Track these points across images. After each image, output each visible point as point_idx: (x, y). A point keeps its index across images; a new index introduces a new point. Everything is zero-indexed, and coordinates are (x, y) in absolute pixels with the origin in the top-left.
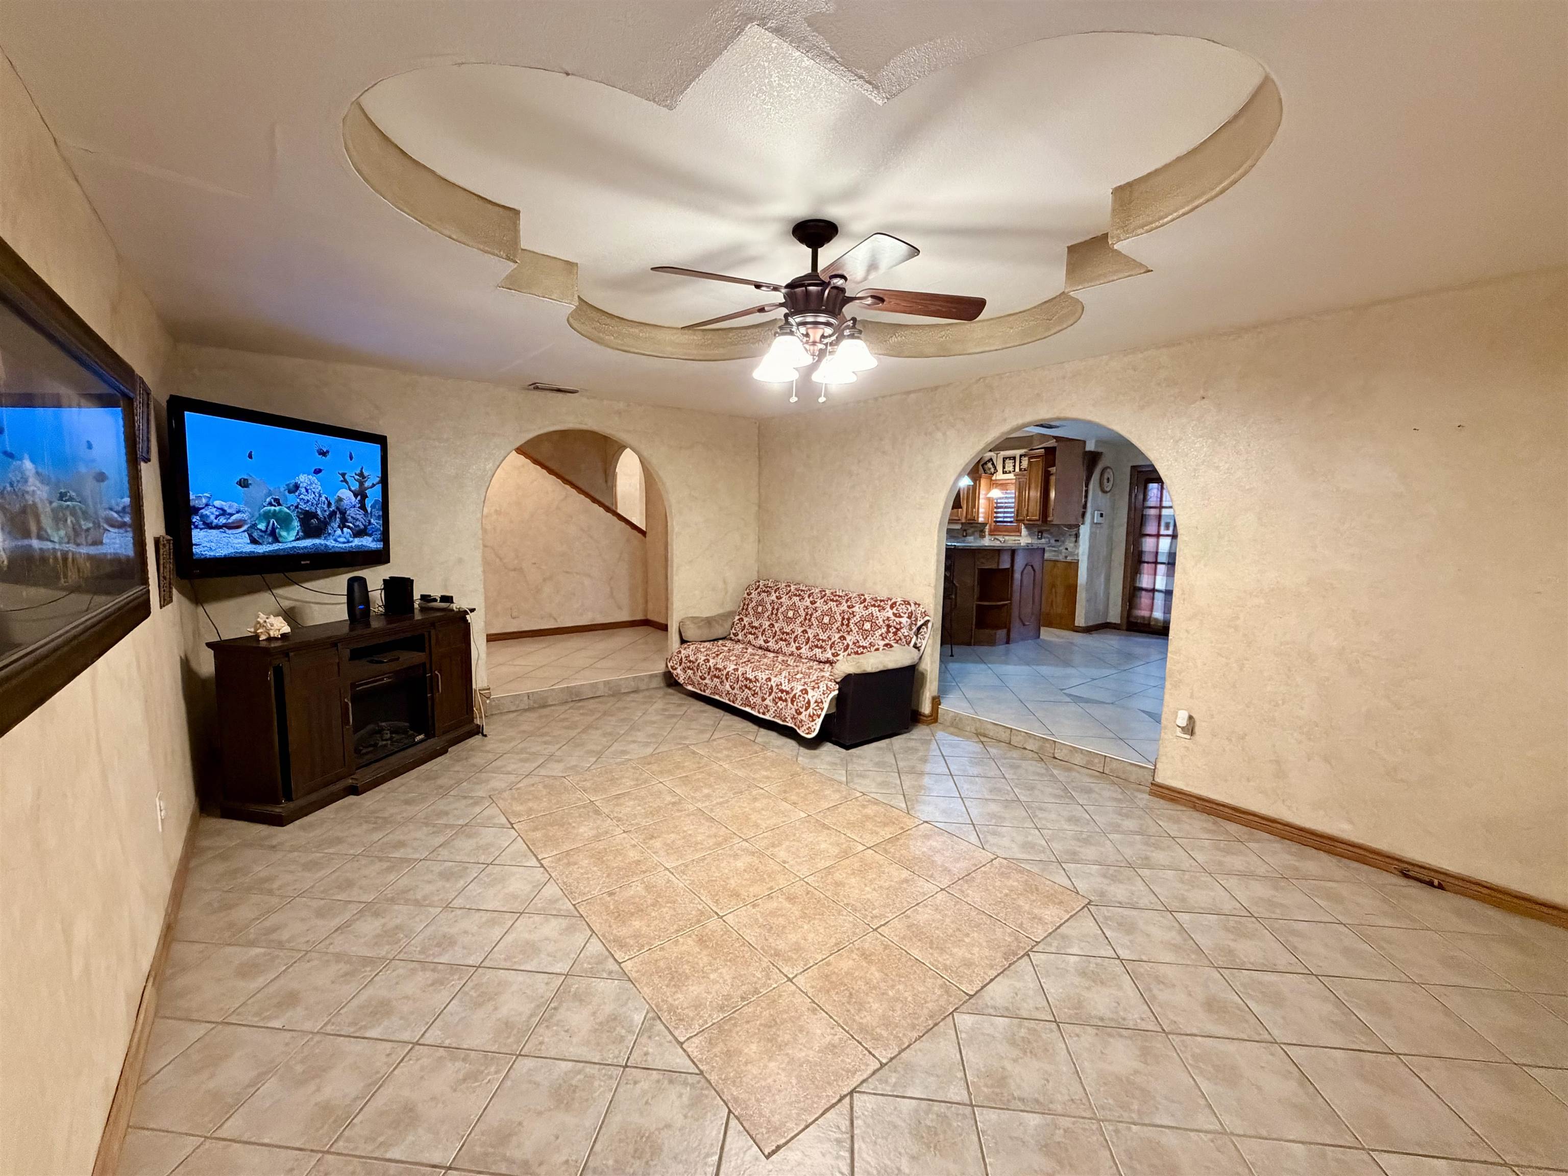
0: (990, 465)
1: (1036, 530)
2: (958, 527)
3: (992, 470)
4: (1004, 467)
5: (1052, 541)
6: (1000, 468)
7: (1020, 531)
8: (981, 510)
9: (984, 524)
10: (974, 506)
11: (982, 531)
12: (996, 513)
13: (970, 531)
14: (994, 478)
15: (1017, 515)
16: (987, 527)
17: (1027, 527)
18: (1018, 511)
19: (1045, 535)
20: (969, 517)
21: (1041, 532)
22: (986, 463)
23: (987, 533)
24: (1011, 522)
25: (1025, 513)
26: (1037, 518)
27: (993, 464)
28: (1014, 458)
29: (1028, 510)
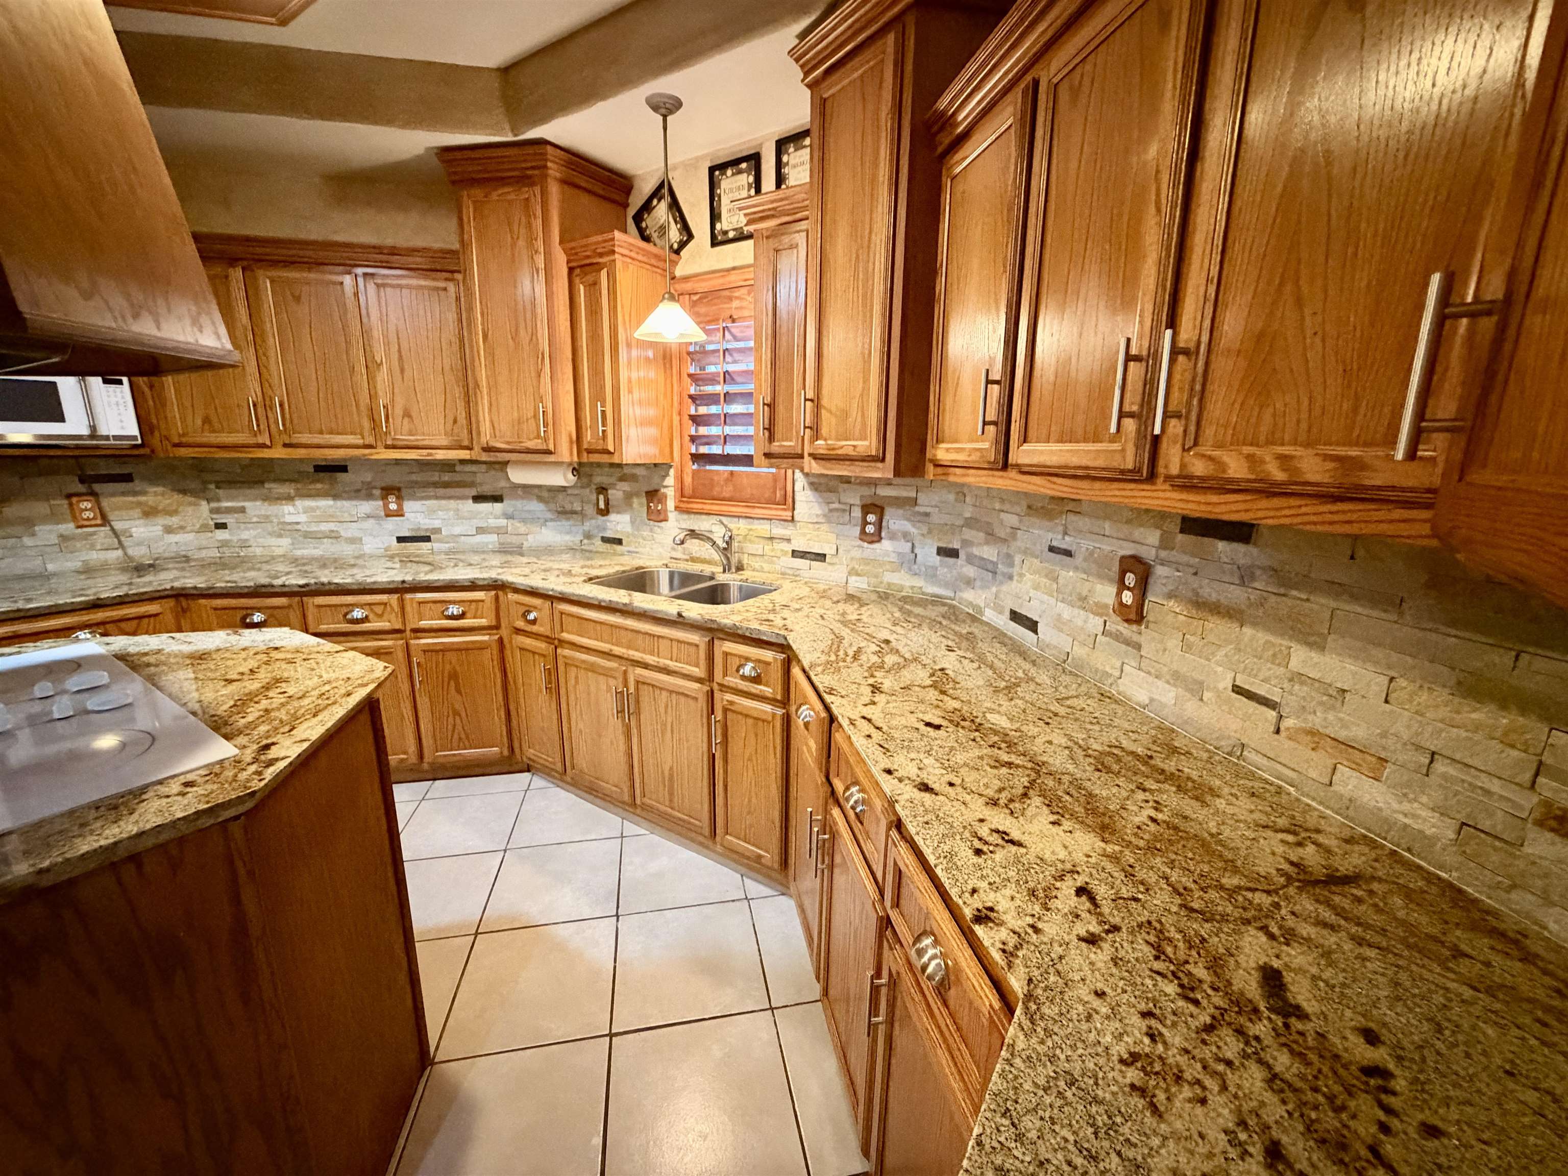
0: (661, 210)
1: (854, 497)
2: (560, 478)
3: (674, 234)
4: (715, 216)
5: (928, 553)
6: (699, 222)
7: (787, 501)
8: (630, 409)
9: (659, 468)
10: (598, 395)
11: (653, 495)
12: (697, 420)
13: (616, 494)
14: (679, 272)
15: (770, 430)
16: (670, 481)
17: (818, 485)
18: (771, 406)
19: (895, 521)
20: (588, 436)
21: (874, 507)
22: (647, 207)
23: (671, 504)
24: (747, 460)
25: (802, 414)
26: (868, 444)
27: (675, 205)
28: (755, 159)
29: (816, 402)
